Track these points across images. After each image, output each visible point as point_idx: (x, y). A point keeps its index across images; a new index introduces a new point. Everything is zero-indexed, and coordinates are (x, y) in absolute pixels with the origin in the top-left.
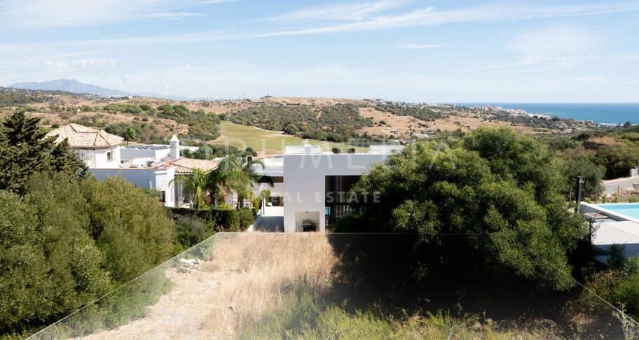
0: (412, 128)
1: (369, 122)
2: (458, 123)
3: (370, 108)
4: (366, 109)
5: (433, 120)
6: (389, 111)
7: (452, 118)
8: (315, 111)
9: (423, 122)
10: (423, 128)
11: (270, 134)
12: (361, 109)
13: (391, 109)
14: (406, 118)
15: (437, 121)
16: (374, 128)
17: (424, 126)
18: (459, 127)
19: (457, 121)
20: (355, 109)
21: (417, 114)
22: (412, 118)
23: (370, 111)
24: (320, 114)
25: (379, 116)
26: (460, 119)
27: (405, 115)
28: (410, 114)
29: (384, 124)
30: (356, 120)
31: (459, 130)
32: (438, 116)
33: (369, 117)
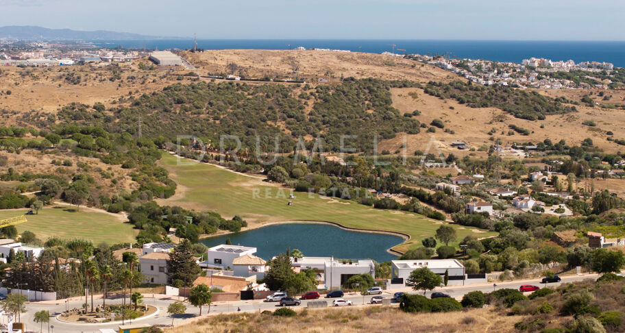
0: (497, 135)
1: (411, 124)
2: (591, 124)
3: (413, 90)
4: (405, 91)
5: (540, 118)
6: (453, 97)
7: (583, 110)
8: (301, 96)
9: (521, 123)
10: (518, 137)
11: (245, 180)
12: (395, 92)
13: (457, 93)
14: (485, 113)
15: (549, 118)
16: (418, 136)
17: (520, 131)
18: (589, 135)
19: (589, 118)
20: (382, 93)
21: (511, 101)
22: (499, 112)
23: (414, 96)
24: (311, 103)
25: (431, 108)
26: (598, 115)
27: (485, 105)
28: (495, 105)
29: (441, 126)
30: (384, 118)
31: (588, 142)
32: (553, 107)
33: (411, 110)
